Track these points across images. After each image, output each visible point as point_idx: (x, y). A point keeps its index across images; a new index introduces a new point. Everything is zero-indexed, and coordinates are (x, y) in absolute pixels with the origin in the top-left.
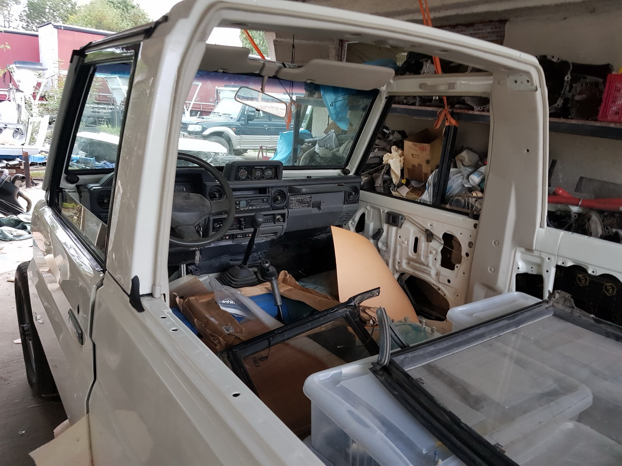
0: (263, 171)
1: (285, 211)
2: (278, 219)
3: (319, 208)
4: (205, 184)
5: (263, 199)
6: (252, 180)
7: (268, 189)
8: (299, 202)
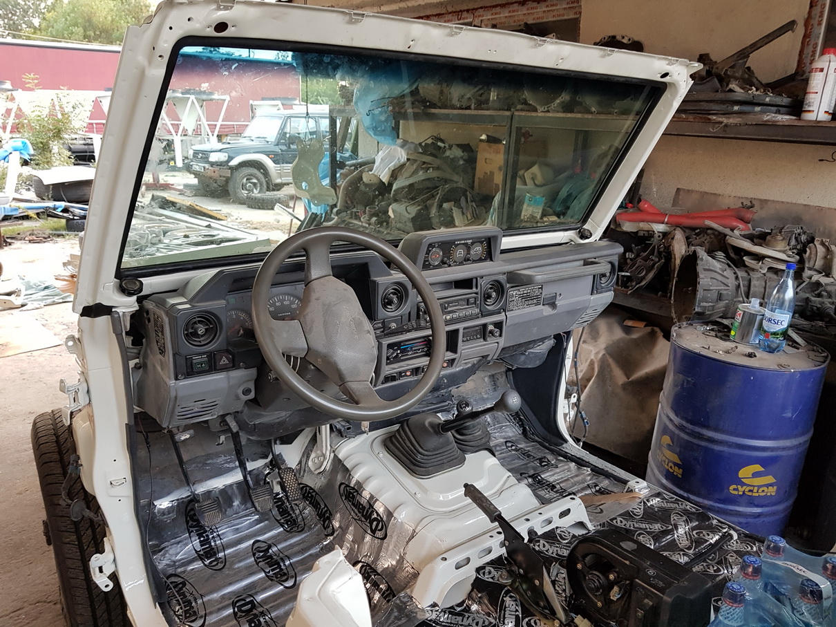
0: (468, 247)
1: (501, 317)
2: (491, 332)
3: (553, 305)
4: (375, 282)
5: (468, 300)
6: (450, 266)
7: (474, 281)
8: (523, 298)
